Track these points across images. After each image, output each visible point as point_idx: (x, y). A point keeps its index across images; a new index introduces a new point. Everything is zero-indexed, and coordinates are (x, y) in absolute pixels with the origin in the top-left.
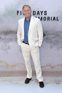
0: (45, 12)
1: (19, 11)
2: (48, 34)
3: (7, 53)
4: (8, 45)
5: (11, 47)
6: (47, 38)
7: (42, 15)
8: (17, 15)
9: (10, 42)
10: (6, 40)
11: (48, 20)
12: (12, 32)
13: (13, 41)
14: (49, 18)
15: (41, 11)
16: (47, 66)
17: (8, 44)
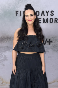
0: (52, 12)
1: (18, 11)
2: (56, 40)
3: (4, 65)
4: (4, 56)
5: (7, 58)
6: (55, 45)
7: (47, 15)
8: (16, 16)
9: (7, 52)
10: (2, 49)
11: (55, 22)
12: (10, 39)
13: (10, 50)
14: (56, 20)
15: (46, 11)
16: (54, 82)
17: (4, 54)
